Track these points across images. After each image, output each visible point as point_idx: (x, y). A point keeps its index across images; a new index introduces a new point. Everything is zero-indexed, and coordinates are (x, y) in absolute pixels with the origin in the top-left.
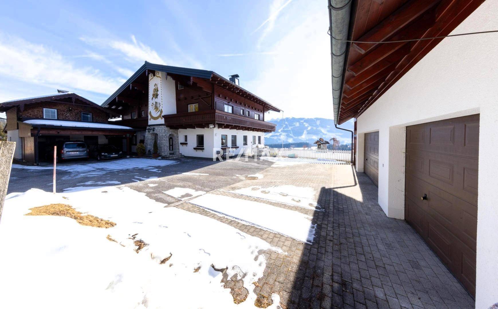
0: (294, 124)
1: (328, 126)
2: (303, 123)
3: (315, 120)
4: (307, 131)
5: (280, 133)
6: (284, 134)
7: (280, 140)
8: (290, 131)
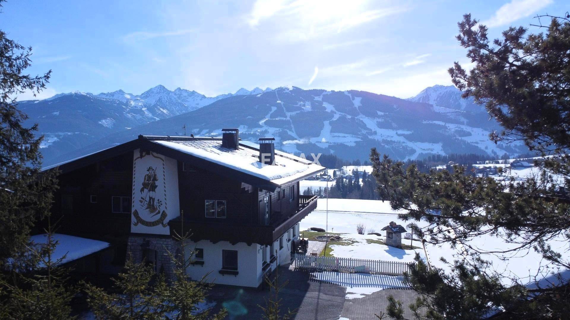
0: (298, 105)
1: (380, 113)
2: (321, 103)
3: (350, 95)
4: (331, 123)
5: (263, 129)
8: (287, 122)
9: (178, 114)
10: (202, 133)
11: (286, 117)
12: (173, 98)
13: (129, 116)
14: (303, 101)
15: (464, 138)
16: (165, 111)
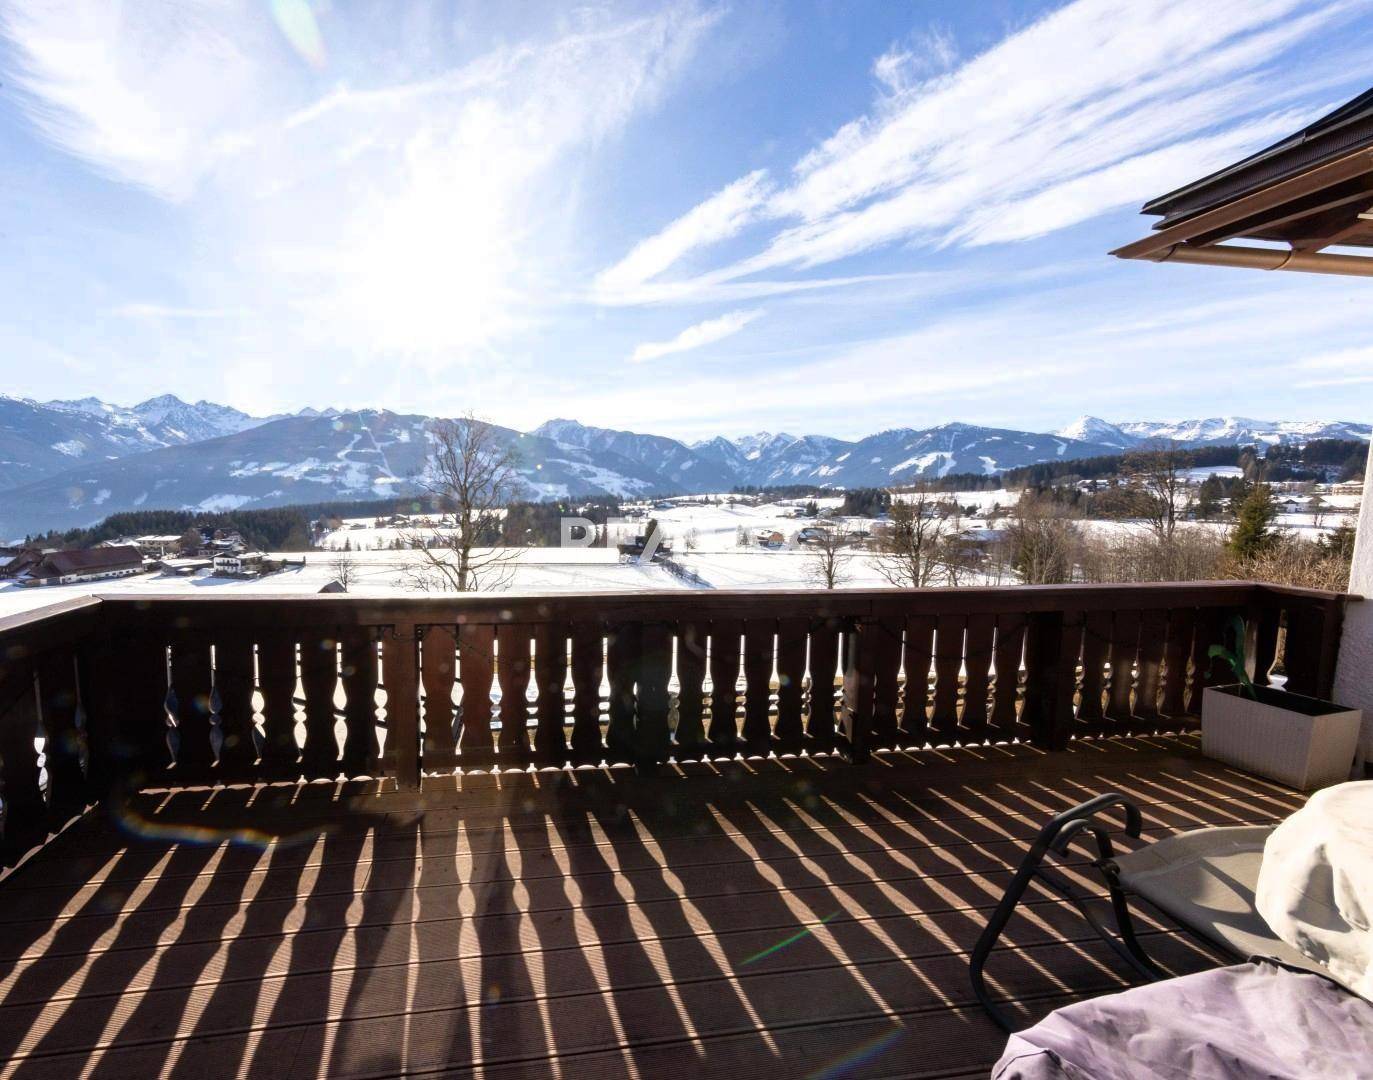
0: (391, 434)
1: (496, 447)
2: (422, 432)
3: (458, 424)
4: (436, 458)
5: (344, 464)
6: (356, 466)
7: (342, 486)
8: (378, 455)
9: (203, 439)
10: (247, 467)
11: (375, 448)
12: (193, 416)
13: (114, 439)
14: (399, 429)
15: (590, 479)
16: (180, 434)
